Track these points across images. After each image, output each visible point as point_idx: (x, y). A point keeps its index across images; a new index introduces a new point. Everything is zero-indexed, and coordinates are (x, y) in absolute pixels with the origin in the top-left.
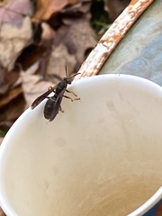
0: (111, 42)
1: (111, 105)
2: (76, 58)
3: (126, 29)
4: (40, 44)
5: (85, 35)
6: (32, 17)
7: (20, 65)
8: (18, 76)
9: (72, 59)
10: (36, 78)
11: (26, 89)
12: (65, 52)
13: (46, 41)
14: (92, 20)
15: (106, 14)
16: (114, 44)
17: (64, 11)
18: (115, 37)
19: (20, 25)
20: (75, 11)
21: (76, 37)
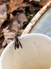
0: (34, 22)
1: (34, 43)
2: (21, 25)
3: (38, 18)
4: (9, 20)
5: (23, 18)
6: (7, 12)
7: (3, 27)
8: (2, 30)
9: (19, 25)
10: (8, 31)
11: (5, 34)
12: (17, 23)
13: (11, 19)
14: (26, 13)
16: (35, 23)
17: (17, 10)
18: (35, 21)
19: (3, 14)
20: (20, 10)
21: (20, 18)
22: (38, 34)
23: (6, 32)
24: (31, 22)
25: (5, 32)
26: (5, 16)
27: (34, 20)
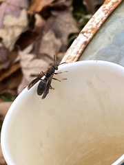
0: (90, 33)
4: (34, 30)
5: (68, 23)
7: (19, 47)
12: (53, 36)
13: (38, 28)
14: (74, 12)
15: (84, 7)
16: (92, 35)
18: (92, 29)
19: (18, 16)
20: (61, 5)
21: (61, 25)
22: (99, 61)
23: (26, 59)
24: (83, 33)
25: (24, 60)
26: (22, 20)
27: (90, 27)
